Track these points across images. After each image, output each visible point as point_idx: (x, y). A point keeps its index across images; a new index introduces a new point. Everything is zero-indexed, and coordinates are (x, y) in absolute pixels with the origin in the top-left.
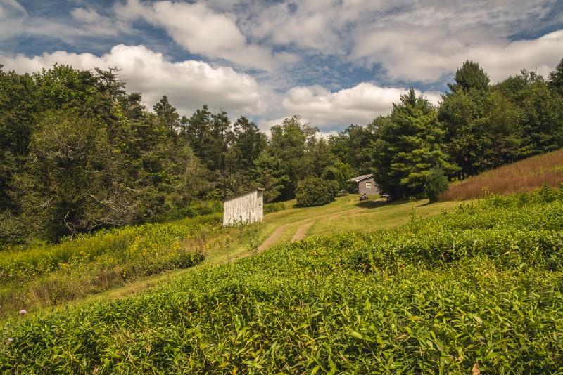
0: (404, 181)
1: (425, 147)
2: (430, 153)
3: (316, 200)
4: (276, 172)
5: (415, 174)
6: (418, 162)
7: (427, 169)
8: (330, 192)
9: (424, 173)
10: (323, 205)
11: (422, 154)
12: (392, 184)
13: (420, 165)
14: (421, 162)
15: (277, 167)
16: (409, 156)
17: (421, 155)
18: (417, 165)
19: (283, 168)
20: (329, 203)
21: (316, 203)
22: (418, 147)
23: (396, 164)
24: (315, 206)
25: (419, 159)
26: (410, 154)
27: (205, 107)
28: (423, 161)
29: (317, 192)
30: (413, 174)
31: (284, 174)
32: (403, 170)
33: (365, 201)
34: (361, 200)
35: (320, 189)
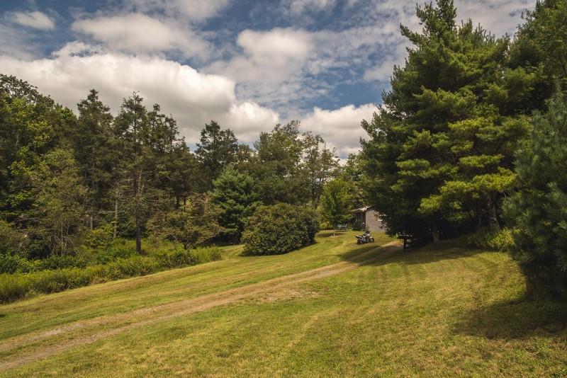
0: (429, 203)
1: (484, 115)
2: (497, 128)
3: (274, 242)
4: (244, 197)
5: (459, 184)
6: (464, 154)
7: (491, 169)
8: (302, 229)
9: (482, 179)
10: (286, 252)
11: (476, 129)
12: (404, 211)
13: (472, 161)
14: (473, 152)
15: (247, 189)
16: (442, 139)
17: (472, 134)
18: (464, 160)
19: (256, 190)
20: (297, 248)
21: (273, 248)
22: (463, 114)
23: (409, 163)
24: (272, 253)
25: (468, 145)
26: (443, 135)
27: (157, 107)
28: (479, 147)
29: (275, 228)
30: (451, 183)
31: (256, 200)
32: (424, 174)
33: (366, 245)
34: (359, 243)
35: (282, 222)
